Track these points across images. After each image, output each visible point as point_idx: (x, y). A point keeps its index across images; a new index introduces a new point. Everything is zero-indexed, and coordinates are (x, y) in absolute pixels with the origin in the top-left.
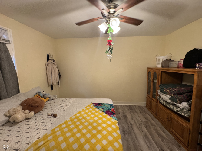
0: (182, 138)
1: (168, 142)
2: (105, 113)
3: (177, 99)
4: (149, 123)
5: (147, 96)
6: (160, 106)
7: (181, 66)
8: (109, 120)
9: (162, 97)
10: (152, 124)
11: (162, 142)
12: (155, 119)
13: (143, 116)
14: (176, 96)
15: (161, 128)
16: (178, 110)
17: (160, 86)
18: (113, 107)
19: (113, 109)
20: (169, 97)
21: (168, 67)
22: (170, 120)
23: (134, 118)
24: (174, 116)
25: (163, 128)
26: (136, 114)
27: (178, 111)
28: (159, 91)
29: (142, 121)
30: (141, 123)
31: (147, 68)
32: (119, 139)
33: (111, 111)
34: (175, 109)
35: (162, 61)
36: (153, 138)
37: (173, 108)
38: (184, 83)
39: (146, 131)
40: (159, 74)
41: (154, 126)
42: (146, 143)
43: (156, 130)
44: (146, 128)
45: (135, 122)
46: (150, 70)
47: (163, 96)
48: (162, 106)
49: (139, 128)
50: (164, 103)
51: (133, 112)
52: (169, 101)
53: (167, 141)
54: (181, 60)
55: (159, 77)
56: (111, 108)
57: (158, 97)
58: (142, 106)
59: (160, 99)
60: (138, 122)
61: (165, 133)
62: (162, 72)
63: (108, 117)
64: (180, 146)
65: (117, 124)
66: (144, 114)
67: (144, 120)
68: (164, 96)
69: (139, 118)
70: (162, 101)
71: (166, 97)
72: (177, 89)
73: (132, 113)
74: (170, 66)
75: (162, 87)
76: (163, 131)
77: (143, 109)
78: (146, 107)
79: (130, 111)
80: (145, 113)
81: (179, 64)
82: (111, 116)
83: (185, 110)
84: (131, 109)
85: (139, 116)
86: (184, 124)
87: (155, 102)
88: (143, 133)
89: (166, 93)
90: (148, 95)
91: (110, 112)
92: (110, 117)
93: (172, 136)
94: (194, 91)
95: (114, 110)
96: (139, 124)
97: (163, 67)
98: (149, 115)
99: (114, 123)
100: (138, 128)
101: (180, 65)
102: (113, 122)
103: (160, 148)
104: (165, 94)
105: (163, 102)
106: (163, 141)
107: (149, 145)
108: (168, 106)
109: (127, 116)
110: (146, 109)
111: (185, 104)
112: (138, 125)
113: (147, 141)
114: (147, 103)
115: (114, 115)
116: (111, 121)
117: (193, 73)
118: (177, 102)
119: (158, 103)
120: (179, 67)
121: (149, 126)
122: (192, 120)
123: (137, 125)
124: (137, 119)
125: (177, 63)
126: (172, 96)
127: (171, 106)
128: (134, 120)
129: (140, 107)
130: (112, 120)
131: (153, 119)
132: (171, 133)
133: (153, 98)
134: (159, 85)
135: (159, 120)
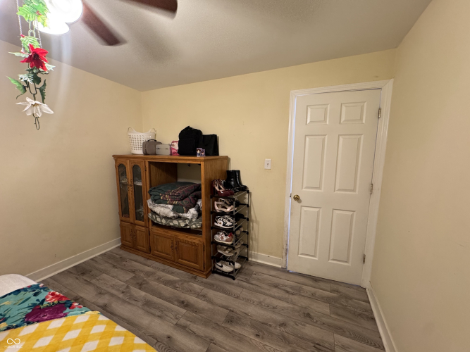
0: (196, 263)
1: (182, 284)
2: (29, 323)
3: (182, 206)
4: (142, 275)
5: (121, 221)
6: (155, 231)
7: (174, 153)
8: (67, 328)
9: (158, 212)
10: (148, 274)
11: (176, 291)
12: (149, 261)
13: (122, 269)
14: (180, 202)
15: (163, 271)
16: (187, 223)
17: (150, 191)
18: (44, 289)
19: (53, 294)
20: (171, 207)
21: (156, 154)
22: (177, 246)
23: (104, 288)
24: (182, 236)
25: (167, 267)
26: (104, 276)
27: (187, 225)
28: (149, 202)
29: (126, 282)
30: (128, 287)
31: (114, 156)
32: (133, 339)
33: (50, 300)
34: (182, 225)
35: (142, 142)
36: (160, 296)
37: (179, 223)
38: (180, 180)
39: (143, 293)
40: (145, 168)
41: (153, 274)
42: (154, 315)
43: (158, 279)
44: (140, 289)
45: (112, 295)
46: (121, 161)
47: (160, 209)
48: (159, 229)
49: (127, 300)
50: (164, 221)
51: (94, 276)
52: (171, 214)
53: (180, 283)
54: (173, 142)
55: (145, 175)
56: (41, 297)
57: (150, 214)
58: (110, 251)
59: (154, 216)
60: (118, 290)
61: (172, 273)
62: (150, 163)
63: (56, 323)
64: (195, 278)
65: (102, 318)
66: (125, 265)
67: (129, 276)
68: (162, 209)
69: (117, 281)
70: (159, 219)
71: (166, 210)
72: (180, 191)
73: (93, 281)
74: (158, 151)
75: (155, 193)
76: (168, 272)
77: (118, 256)
78: (123, 247)
79: (85, 277)
80: (124, 263)
81: (171, 149)
82: (65, 315)
83: (194, 220)
84: (83, 274)
85: (115, 275)
86: (196, 240)
87: (144, 228)
88: (140, 304)
89: (165, 202)
90: (124, 218)
91: (47, 307)
92: (63, 319)
93: (182, 272)
94: (203, 187)
95: (57, 296)
96: (123, 292)
97: (146, 154)
98: (136, 261)
99: (92, 323)
100: (124, 301)
101: (173, 151)
102: (88, 321)
103: (176, 303)
104: (162, 205)
105: (161, 219)
106: (175, 288)
107: (159, 314)
108: (171, 224)
109: (82, 295)
110: (122, 252)
111: (193, 211)
112: (121, 296)
113: (153, 311)
114: (122, 240)
115: (71, 307)
116: (77, 327)
117: (199, 163)
118: (183, 213)
119: (150, 227)
120: (171, 154)
121: (144, 280)
122: (204, 231)
123: (119, 298)
124: (113, 286)
125: (169, 147)
126: (174, 205)
127: (176, 222)
128: (107, 293)
129: (107, 257)
130: (79, 319)
131: (145, 265)
132: (181, 266)
133: (137, 222)
134: (148, 189)
135: (157, 258)
